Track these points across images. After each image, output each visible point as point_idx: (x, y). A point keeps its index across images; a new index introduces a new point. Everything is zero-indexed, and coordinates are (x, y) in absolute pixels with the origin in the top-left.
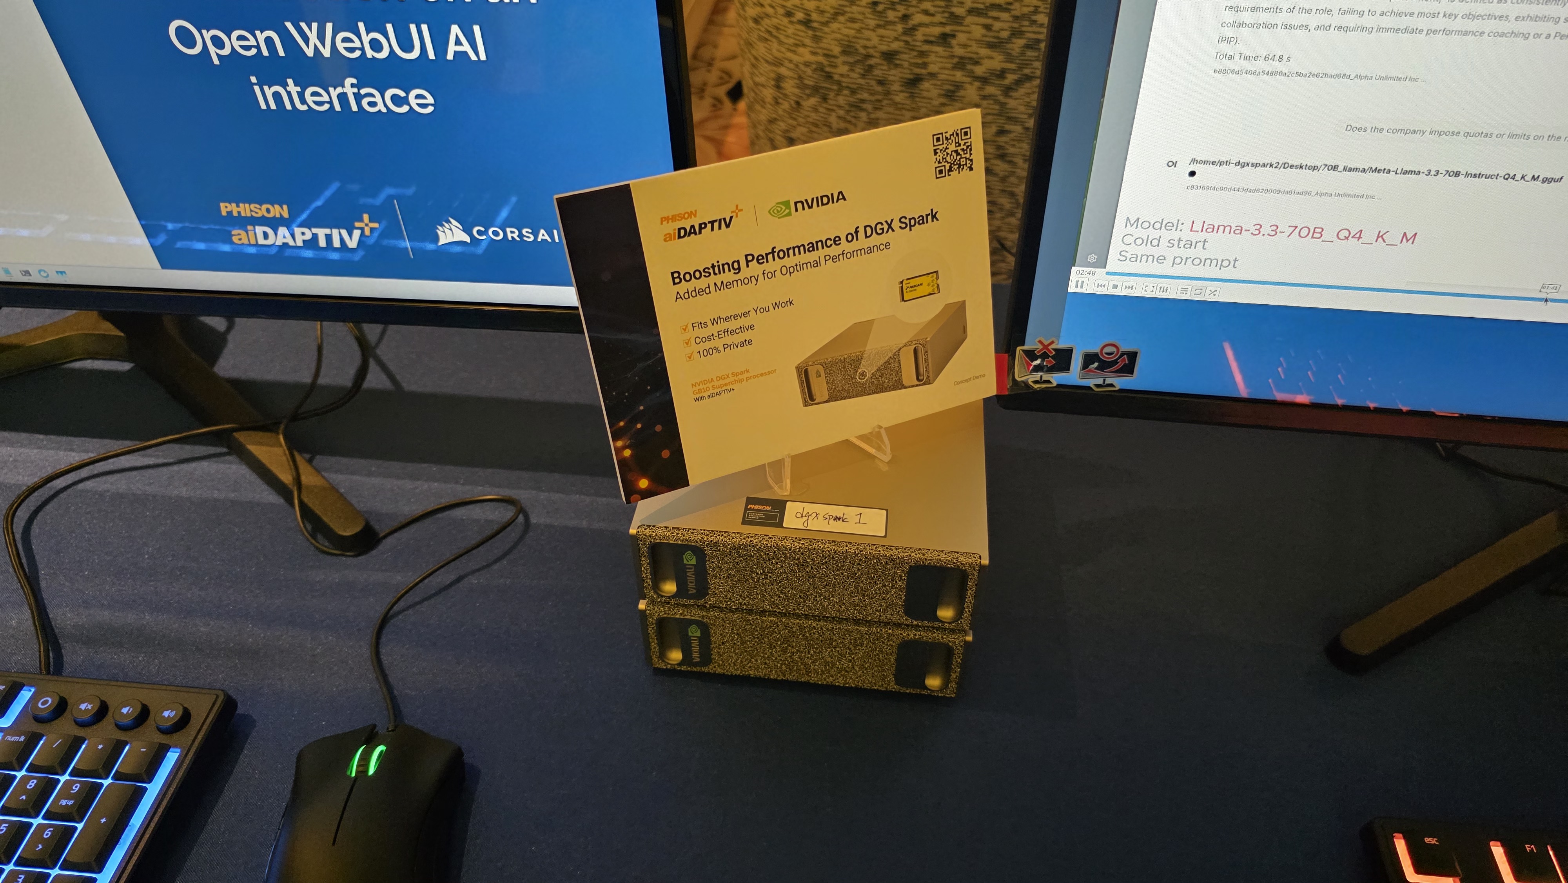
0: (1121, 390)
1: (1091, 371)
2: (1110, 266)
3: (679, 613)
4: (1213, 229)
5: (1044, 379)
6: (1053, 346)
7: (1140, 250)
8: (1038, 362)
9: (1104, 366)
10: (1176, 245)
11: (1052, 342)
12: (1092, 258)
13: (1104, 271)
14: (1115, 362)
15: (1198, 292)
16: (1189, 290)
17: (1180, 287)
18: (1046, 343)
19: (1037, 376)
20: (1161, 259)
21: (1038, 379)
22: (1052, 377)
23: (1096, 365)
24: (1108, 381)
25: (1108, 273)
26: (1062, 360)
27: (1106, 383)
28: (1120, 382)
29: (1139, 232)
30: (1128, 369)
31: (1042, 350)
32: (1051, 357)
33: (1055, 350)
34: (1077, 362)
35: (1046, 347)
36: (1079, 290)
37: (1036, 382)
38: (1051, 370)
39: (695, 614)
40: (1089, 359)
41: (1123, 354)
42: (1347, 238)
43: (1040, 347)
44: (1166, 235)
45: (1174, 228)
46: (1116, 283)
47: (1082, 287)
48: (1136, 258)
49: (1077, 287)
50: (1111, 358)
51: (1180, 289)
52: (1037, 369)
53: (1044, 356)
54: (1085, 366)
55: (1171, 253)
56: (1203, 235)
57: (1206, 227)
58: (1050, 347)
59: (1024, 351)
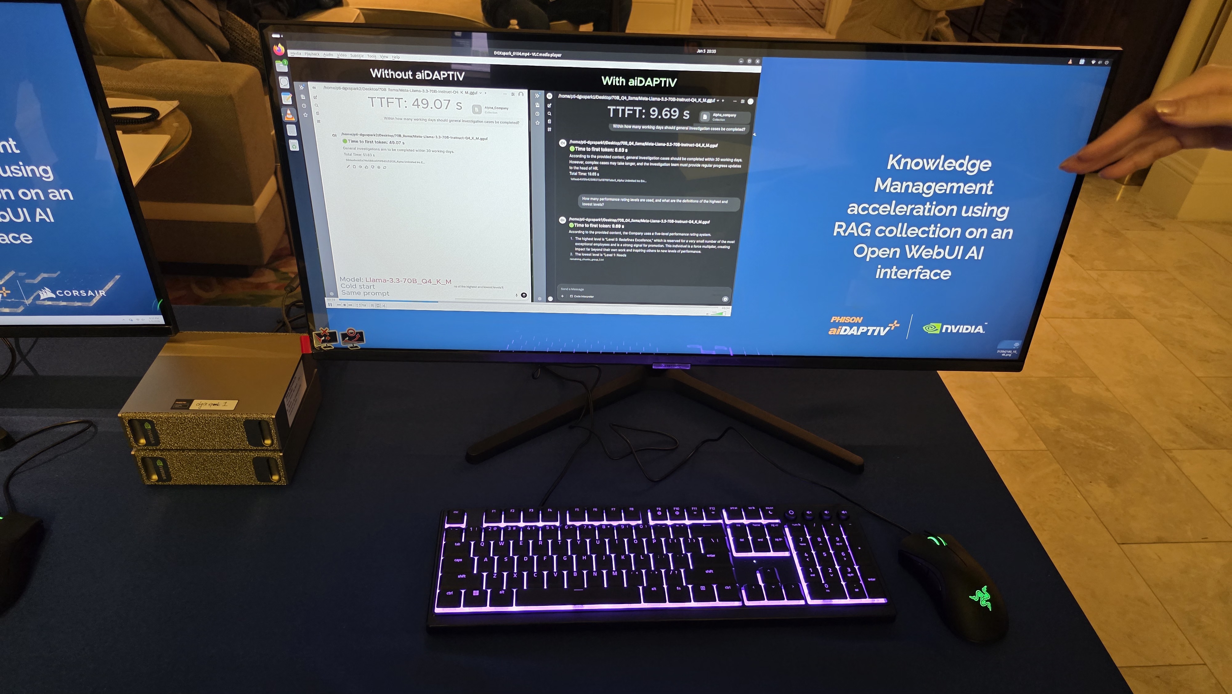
0: (361, 349)
1: (346, 341)
2: (339, 298)
3: (150, 454)
4: (374, 281)
5: (328, 345)
6: (327, 331)
7: (350, 290)
8: (323, 338)
9: (351, 339)
10: (363, 287)
11: (327, 330)
12: (332, 294)
13: (338, 299)
14: (355, 337)
15: (378, 306)
16: (374, 305)
17: (370, 304)
18: (324, 330)
19: (325, 345)
20: (359, 293)
21: (326, 346)
22: (331, 345)
23: (347, 338)
24: (355, 345)
25: (340, 300)
26: (333, 337)
27: (354, 346)
28: (359, 345)
29: (346, 283)
30: (361, 339)
31: (323, 333)
32: (328, 336)
33: (329, 333)
34: (339, 337)
35: (325, 332)
36: (330, 307)
37: (325, 347)
38: (330, 341)
39: (157, 454)
40: (344, 336)
41: (357, 333)
42: (426, 283)
43: (322, 332)
44: (358, 284)
45: (360, 281)
46: (344, 304)
47: (331, 306)
48: (349, 293)
49: (329, 306)
50: (352, 335)
51: (370, 305)
52: (324, 341)
53: (325, 336)
54: (343, 339)
55: (362, 291)
56: (372, 283)
57: (372, 280)
58: (326, 332)
59: (316, 334)
